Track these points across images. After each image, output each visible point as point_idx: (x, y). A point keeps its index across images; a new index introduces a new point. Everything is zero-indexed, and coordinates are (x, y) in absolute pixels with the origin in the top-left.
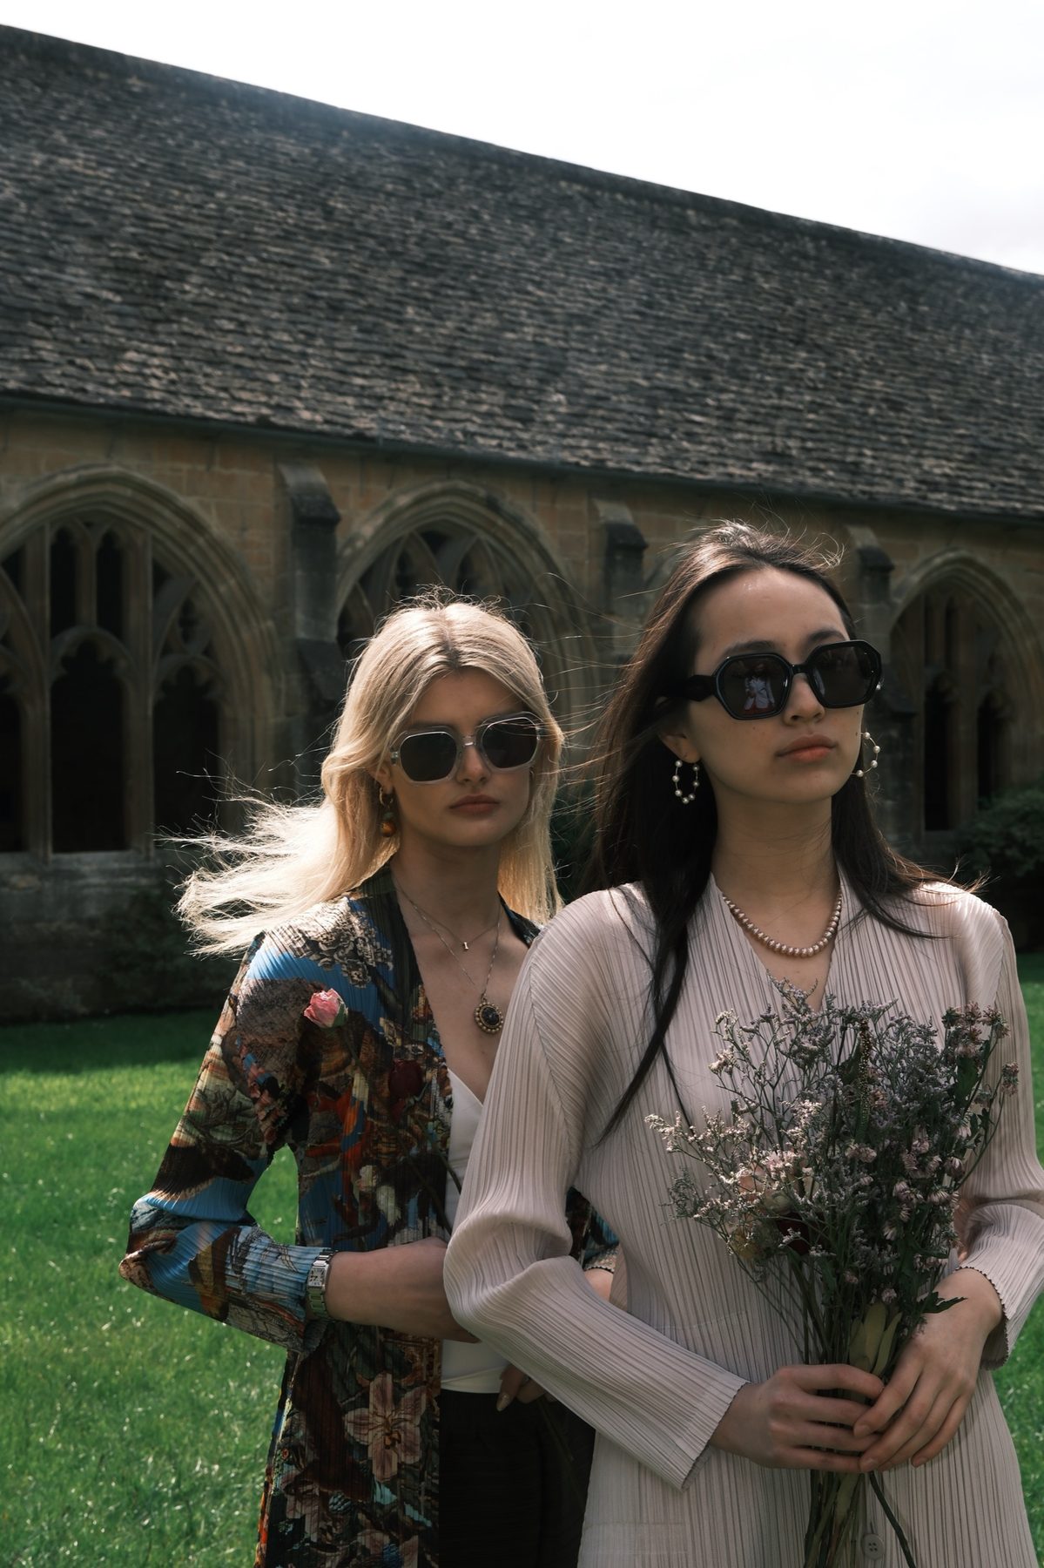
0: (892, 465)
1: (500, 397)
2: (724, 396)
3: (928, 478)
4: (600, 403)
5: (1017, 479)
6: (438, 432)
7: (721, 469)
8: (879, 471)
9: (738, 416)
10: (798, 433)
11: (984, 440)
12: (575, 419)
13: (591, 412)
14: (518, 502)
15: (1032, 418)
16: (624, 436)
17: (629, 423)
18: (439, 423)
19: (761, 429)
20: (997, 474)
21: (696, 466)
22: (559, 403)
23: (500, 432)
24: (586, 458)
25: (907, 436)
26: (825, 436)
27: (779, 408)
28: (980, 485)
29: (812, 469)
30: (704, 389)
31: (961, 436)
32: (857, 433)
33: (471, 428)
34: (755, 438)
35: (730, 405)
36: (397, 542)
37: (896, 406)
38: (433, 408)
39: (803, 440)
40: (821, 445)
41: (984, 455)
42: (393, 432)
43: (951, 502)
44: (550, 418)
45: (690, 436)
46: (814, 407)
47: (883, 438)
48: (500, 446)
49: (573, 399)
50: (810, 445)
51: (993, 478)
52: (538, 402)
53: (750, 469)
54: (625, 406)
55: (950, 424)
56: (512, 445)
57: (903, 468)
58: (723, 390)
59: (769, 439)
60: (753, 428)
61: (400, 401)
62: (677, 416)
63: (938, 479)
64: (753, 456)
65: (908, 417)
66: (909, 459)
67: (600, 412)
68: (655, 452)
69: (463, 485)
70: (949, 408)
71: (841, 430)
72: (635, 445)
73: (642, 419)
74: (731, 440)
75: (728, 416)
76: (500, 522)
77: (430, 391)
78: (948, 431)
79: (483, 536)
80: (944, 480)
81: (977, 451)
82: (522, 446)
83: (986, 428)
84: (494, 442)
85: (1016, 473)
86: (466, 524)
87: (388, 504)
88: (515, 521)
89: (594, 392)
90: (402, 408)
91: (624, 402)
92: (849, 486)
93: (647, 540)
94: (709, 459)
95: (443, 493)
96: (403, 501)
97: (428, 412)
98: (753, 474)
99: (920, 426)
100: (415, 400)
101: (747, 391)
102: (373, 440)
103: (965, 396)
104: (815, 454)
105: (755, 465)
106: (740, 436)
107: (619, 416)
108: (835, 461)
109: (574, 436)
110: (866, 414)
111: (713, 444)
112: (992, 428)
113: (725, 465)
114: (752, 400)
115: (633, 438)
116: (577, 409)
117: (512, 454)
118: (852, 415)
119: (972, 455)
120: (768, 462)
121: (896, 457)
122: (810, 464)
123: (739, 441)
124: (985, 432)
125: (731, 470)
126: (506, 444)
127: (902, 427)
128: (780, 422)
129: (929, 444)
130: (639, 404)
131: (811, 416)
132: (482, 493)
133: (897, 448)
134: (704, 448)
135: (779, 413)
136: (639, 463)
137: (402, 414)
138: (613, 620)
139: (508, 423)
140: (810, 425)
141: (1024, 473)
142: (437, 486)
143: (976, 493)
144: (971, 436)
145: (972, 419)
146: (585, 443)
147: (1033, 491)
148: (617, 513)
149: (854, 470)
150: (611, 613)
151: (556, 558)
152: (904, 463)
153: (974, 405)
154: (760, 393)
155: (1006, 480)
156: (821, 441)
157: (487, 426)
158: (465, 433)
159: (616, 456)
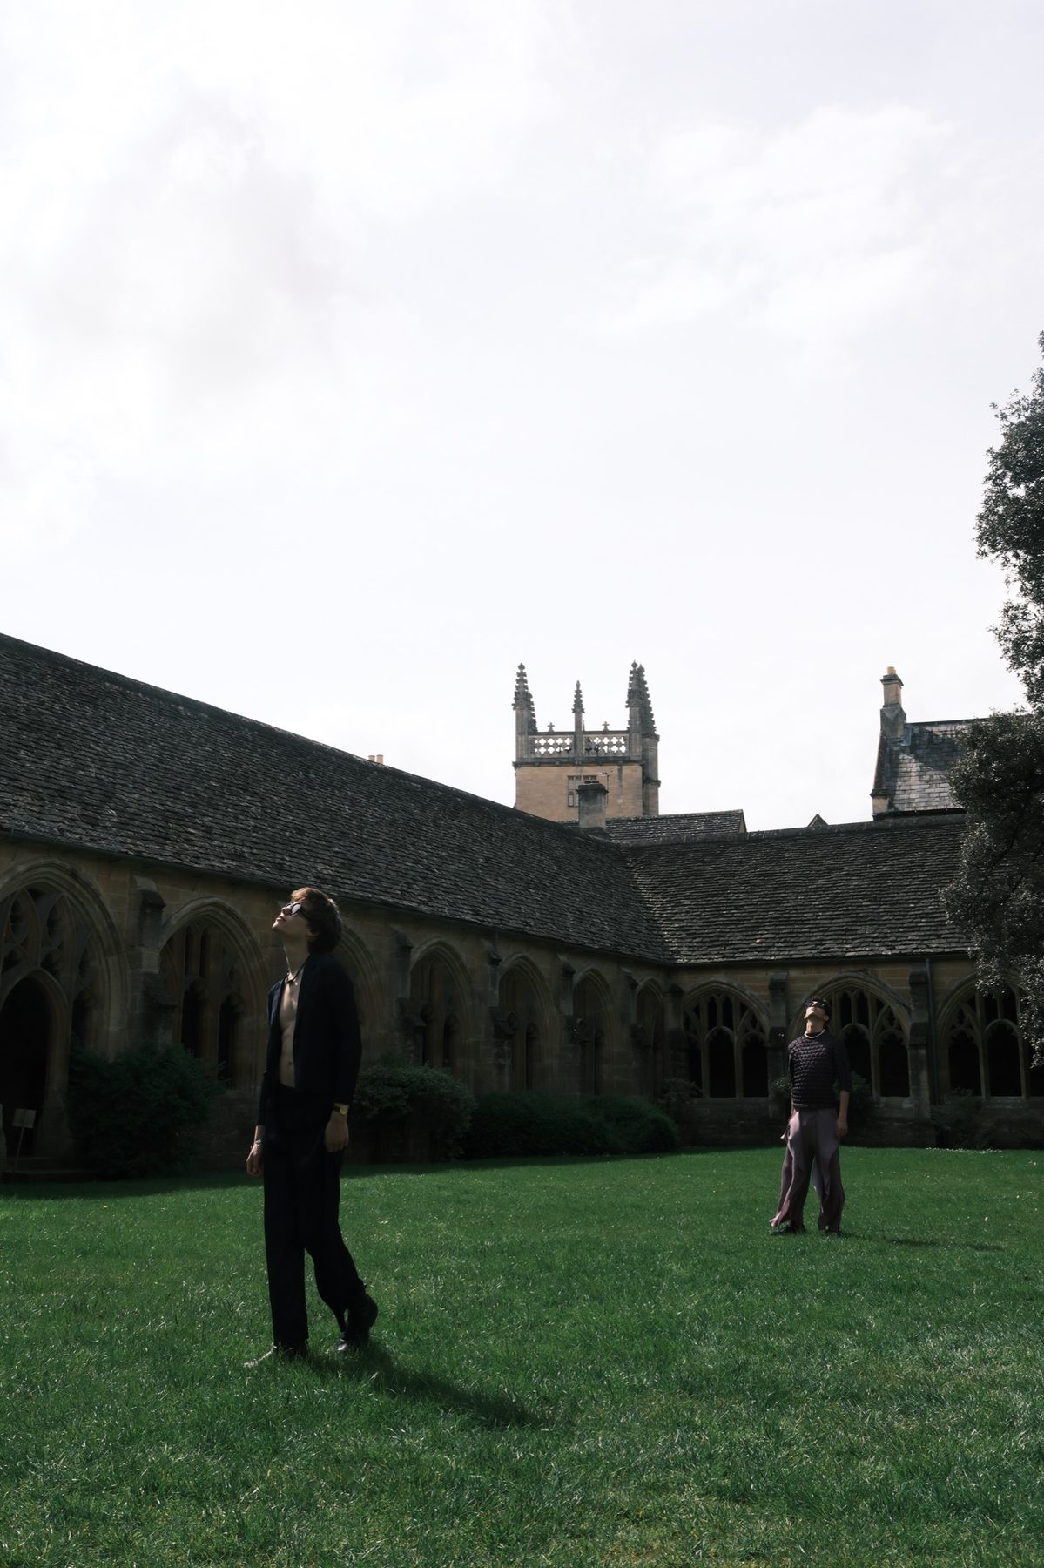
0: (300, 867)
1: (78, 810)
2: (206, 819)
3: (321, 875)
4: (136, 817)
5: (368, 879)
6: (44, 827)
7: (207, 862)
8: (294, 870)
9: (214, 831)
10: (248, 844)
11: (349, 855)
12: (122, 826)
13: (131, 822)
14: (88, 872)
15: (374, 845)
16: (151, 838)
17: (153, 830)
18: (42, 822)
19: (227, 840)
20: (357, 876)
21: (193, 859)
22: (112, 815)
23: (80, 831)
24: (131, 849)
25: (308, 850)
26: (263, 847)
27: (237, 828)
28: (348, 882)
29: (256, 866)
30: (194, 813)
31: (337, 852)
32: (280, 846)
33: (64, 827)
34: (225, 845)
35: (210, 824)
36: (13, 894)
37: (301, 833)
38: (40, 813)
39: (251, 848)
40: (261, 852)
41: (350, 864)
42: (19, 826)
43: (334, 891)
44: (108, 824)
45: (187, 840)
46: (256, 829)
47: (295, 851)
48: (81, 838)
49: (121, 814)
50: (255, 851)
51: (355, 878)
52: (100, 814)
53: (223, 863)
54: (149, 820)
55: (330, 845)
56: (88, 839)
57: (306, 868)
58: (205, 815)
59: (232, 846)
60: (223, 839)
61: (20, 807)
62: (181, 829)
63: (326, 876)
64: (224, 856)
65: (308, 839)
66: (309, 863)
67: (137, 823)
68: (169, 850)
69: (58, 862)
70: (329, 835)
71: (272, 844)
72: (158, 844)
73: (160, 829)
74: (212, 845)
75: (209, 830)
76: (78, 886)
77: (37, 803)
78: (330, 849)
79: (66, 894)
80: (329, 877)
81: (346, 862)
82: (93, 840)
83: (349, 849)
84: (77, 837)
85: (367, 876)
86: (56, 886)
87: (11, 870)
88: (87, 885)
89: (132, 810)
90: (22, 811)
91: (149, 817)
92: (279, 878)
93: (165, 902)
94: (200, 855)
95: (46, 865)
96: (21, 868)
97: (37, 815)
98: (225, 866)
99: (315, 845)
100: (28, 807)
101: (218, 816)
102: (7, 829)
103: (337, 829)
104: (258, 857)
105: (225, 861)
106: (216, 843)
107: (147, 826)
108: (269, 862)
109: (122, 836)
110: (284, 835)
111: (201, 847)
112: (353, 849)
113: (209, 860)
114: (221, 822)
115: (156, 839)
116: (123, 820)
117: (89, 844)
118: (277, 835)
119: (343, 863)
120: (233, 860)
121: (302, 862)
122: (256, 862)
123: (216, 846)
124: (349, 851)
125: (213, 863)
126: (84, 838)
127: (305, 845)
128: (237, 837)
129: (319, 856)
130: (158, 820)
131: (255, 834)
132: (69, 867)
133: (302, 857)
134: (196, 848)
135: (237, 831)
136: (161, 855)
137: (21, 815)
138: (142, 949)
139: (84, 826)
140: (254, 840)
141: (372, 877)
142: (42, 861)
143: (347, 886)
144: (342, 853)
145: (342, 843)
146: (129, 841)
147: (377, 887)
148: (147, 884)
149: (280, 867)
150: (143, 945)
151: (110, 911)
152: (307, 866)
153: (342, 835)
154: (226, 819)
155: (362, 880)
156: (261, 849)
157: (72, 826)
158: (60, 830)
159: (150, 850)
